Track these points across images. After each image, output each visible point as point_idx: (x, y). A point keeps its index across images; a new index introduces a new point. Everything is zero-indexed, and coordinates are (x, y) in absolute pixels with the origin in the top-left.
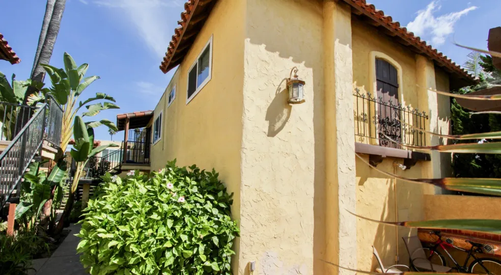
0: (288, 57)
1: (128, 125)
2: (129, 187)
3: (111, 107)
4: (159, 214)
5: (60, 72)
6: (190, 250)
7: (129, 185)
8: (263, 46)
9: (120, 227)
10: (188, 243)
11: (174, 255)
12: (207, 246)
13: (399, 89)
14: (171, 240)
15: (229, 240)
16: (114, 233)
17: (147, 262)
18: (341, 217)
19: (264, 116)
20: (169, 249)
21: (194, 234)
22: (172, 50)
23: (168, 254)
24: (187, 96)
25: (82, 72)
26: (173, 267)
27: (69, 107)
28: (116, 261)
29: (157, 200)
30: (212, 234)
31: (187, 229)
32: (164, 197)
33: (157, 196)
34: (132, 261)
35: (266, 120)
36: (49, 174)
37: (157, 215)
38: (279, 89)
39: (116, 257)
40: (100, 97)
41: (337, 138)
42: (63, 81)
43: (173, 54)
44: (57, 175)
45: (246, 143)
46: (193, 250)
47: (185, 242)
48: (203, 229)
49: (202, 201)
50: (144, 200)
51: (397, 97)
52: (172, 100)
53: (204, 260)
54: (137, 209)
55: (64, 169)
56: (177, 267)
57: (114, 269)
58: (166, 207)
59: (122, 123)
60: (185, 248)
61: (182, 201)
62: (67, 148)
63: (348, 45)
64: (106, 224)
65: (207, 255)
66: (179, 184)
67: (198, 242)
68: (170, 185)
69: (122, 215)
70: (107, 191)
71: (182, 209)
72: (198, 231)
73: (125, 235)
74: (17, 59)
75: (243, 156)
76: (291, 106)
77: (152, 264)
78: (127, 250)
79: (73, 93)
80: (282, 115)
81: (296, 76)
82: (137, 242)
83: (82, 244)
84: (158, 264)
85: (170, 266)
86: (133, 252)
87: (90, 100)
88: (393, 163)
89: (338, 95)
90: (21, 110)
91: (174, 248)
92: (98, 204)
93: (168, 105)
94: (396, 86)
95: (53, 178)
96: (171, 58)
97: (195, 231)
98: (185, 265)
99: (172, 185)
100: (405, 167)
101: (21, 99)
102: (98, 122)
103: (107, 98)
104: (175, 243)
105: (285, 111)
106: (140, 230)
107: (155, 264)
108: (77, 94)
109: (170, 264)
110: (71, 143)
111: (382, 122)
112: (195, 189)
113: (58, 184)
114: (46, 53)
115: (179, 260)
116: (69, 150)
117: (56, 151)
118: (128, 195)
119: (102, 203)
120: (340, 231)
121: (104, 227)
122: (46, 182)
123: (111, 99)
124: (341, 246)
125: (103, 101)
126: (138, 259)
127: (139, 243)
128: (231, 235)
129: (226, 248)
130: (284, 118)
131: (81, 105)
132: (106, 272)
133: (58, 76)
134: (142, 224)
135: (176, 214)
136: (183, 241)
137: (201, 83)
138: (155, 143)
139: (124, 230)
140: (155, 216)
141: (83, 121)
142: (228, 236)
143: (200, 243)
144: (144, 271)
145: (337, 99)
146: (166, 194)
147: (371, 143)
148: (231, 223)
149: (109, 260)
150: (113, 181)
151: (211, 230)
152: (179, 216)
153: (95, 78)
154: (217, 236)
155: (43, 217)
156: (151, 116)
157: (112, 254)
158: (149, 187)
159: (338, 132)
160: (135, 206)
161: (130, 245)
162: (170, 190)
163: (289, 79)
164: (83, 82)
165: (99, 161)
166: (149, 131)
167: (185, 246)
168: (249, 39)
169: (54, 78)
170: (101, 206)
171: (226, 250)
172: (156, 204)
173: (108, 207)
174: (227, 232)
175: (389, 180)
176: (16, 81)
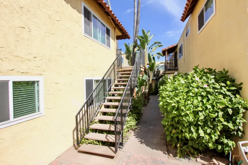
1: (167, 53)
2: (176, 80)
3: (160, 46)
4: (193, 93)
5: (142, 37)
6: (213, 113)
7: (176, 79)
9: (176, 98)
10: (212, 109)
11: (204, 115)
12: (224, 113)
14: (201, 107)
15: (241, 112)
16: (173, 100)
17: (190, 115)
20: (201, 111)
21: (215, 105)
22: (187, 8)
23: (200, 114)
24: (198, 30)
25: (148, 34)
26: (203, 121)
27: (146, 50)
28: (176, 112)
29: (191, 86)
30: (227, 107)
31: (210, 102)
32: (194, 85)
33: (190, 85)
34: (183, 114)
36: (142, 77)
37: (192, 94)
39: (176, 110)
40: (156, 43)
42: (143, 40)
43: (188, 10)
44: (145, 77)
46: (215, 114)
47: (210, 109)
48: (222, 103)
49: (219, 87)
50: (184, 86)
52: (188, 35)
53: (223, 121)
54: (181, 90)
55: (147, 75)
56: (205, 121)
57: (175, 115)
58: (196, 90)
59: (164, 52)
60: (210, 112)
61: (206, 87)
62: (147, 67)
64: (169, 96)
65: (224, 119)
66: (202, 78)
67: (218, 110)
68: (197, 79)
69: (176, 93)
70: (167, 82)
71: (206, 91)
72: (218, 104)
73: (178, 102)
74: (130, 37)
77: (193, 117)
78: (180, 108)
79: (146, 44)
82: (184, 105)
83: (161, 103)
84: (195, 118)
85: (202, 120)
86: (183, 110)
87: (152, 45)
90: (133, 55)
91: (203, 111)
92: (164, 88)
93: (186, 38)
95: (144, 78)
96: (187, 13)
97: (216, 103)
98: (210, 121)
99: (198, 78)
101: (132, 51)
102: (156, 54)
103: (158, 43)
104: (204, 109)
106: (184, 100)
107: (194, 118)
108: (148, 44)
109: (202, 119)
110: (148, 64)
112: (213, 81)
113: (145, 80)
114: (137, 31)
115: (207, 118)
116: (148, 67)
117: (144, 68)
118: (176, 84)
119: (166, 87)
121: (169, 97)
122: (142, 80)
123: (159, 43)
126: (185, 114)
127: (185, 106)
128: (243, 109)
129: (238, 117)
131: (149, 48)
132: (172, 116)
133: (141, 39)
134: (185, 98)
135: (203, 93)
136: (209, 108)
137: (207, 20)
138: (180, 59)
139: (177, 100)
140: (191, 94)
141: (151, 55)
142: (240, 110)
143: (219, 111)
144: (189, 119)
146: (195, 83)
148: (243, 102)
149: (173, 112)
150: (169, 78)
151: (227, 104)
152: (204, 95)
153: (153, 35)
154: (231, 108)
155: (142, 92)
156: (176, 47)
157: (173, 109)
158: (186, 80)
160: (181, 89)
161: (181, 106)
162: (197, 81)
164: (149, 39)
165: (156, 71)
166: (176, 53)
167: (210, 111)
169: (140, 40)
170: (166, 89)
171: (239, 118)
172: (191, 88)
173: (168, 89)
174: (240, 107)
176: (130, 45)
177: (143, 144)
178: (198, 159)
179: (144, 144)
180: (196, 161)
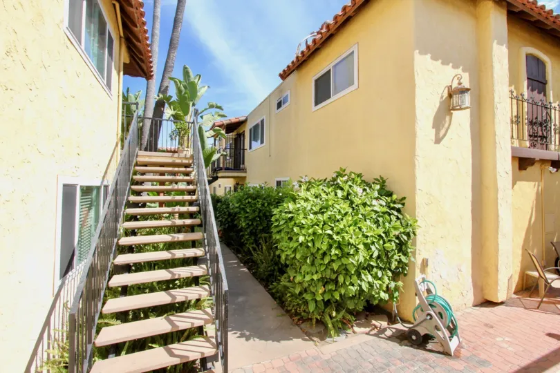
0: (448, 64)
3: (220, 115)
8: (429, 56)
13: (547, 86)
18: (500, 219)
19: (431, 125)
24: (313, 104)
25: (197, 82)
35: (433, 128)
38: (442, 97)
41: (496, 143)
42: (186, 93)
45: (418, 152)
51: (545, 95)
52: (282, 107)
63: (505, 45)
68: (359, 190)
74: (152, 76)
75: (417, 163)
76: (452, 113)
79: (191, 103)
80: (445, 122)
81: (460, 84)
87: (205, 110)
88: (541, 166)
89: (496, 99)
93: (274, 111)
94: (544, 82)
96: (295, 66)
100: (555, 170)
103: (217, 107)
105: (447, 118)
108: (194, 105)
111: (531, 123)
114: (170, 67)
120: (500, 233)
123: (220, 108)
124: (500, 247)
125: (214, 110)
130: (446, 125)
133: (183, 88)
138: (253, 149)
145: (496, 104)
147: (520, 144)
153: (206, 88)
156: (244, 122)
159: (496, 137)
163: (451, 86)
164: (199, 92)
168: (417, 51)
169: (180, 90)
175: (537, 183)
176: (130, 94)
177: (252, 340)
178: (356, 329)
179: (255, 339)
180: (354, 332)
